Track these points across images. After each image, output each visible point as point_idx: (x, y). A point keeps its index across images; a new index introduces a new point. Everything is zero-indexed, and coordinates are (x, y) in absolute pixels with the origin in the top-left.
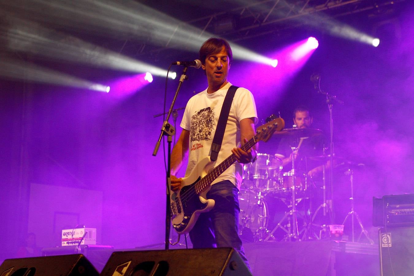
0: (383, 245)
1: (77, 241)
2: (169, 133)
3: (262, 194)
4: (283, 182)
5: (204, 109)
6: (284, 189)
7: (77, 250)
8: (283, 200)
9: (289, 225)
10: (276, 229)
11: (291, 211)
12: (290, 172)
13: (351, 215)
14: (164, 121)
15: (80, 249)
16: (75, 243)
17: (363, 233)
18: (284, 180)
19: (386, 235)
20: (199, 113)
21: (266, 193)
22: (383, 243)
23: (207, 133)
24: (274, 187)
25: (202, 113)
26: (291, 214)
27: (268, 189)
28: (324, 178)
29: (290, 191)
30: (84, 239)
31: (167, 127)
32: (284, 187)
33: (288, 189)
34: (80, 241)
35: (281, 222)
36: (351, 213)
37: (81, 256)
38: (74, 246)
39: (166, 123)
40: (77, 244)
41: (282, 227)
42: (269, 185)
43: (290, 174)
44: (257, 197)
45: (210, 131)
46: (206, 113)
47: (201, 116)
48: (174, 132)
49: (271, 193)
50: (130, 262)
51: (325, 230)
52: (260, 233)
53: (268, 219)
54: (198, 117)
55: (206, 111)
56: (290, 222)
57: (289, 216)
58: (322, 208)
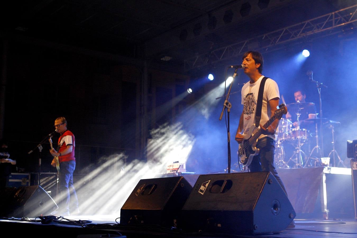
0: (353, 168)
1: (175, 170)
2: (228, 107)
3: (281, 141)
4: (293, 134)
5: (249, 94)
6: (293, 138)
7: (176, 175)
8: (293, 144)
9: (297, 159)
10: (289, 161)
11: (298, 151)
12: (297, 128)
13: (333, 152)
14: (225, 100)
15: (177, 174)
16: (174, 171)
17: (340, 162)
18: (293, 133)
19: (355, 163)
20: (246, 96)
21: (283, 140)
22: (354, 167)
23: (252, 110)
24: (287, 137)
25: (248, 96)
26: (297, 152)
27: (283, 138)
28: (316, 131)
29: (297, 139)
30: (179, 169)
31: (227, 104)
32: (293, 137)
33: (295, 138)
34: (177, 170)
35: (292, 157)
36: (333, 151)
37: (182, 177)
38: (174, 173)
39: (226, 101)
40: (175, 172)
41: (292, 160)
42: (284, 136)
43: (296, 129)
44: (278, 143)
45: (254, 108)
46: (251, 96)
47: (248, 99)
48: (231, 106)
49: (286, 140)
50: (210, 181)
51: (318, 161)
52: (280, 163)
53: (284, 156)
54: (247, 99)
55: (250, 95)
56: (297, 157)
57: (297, 153)
58: (316, 149)
